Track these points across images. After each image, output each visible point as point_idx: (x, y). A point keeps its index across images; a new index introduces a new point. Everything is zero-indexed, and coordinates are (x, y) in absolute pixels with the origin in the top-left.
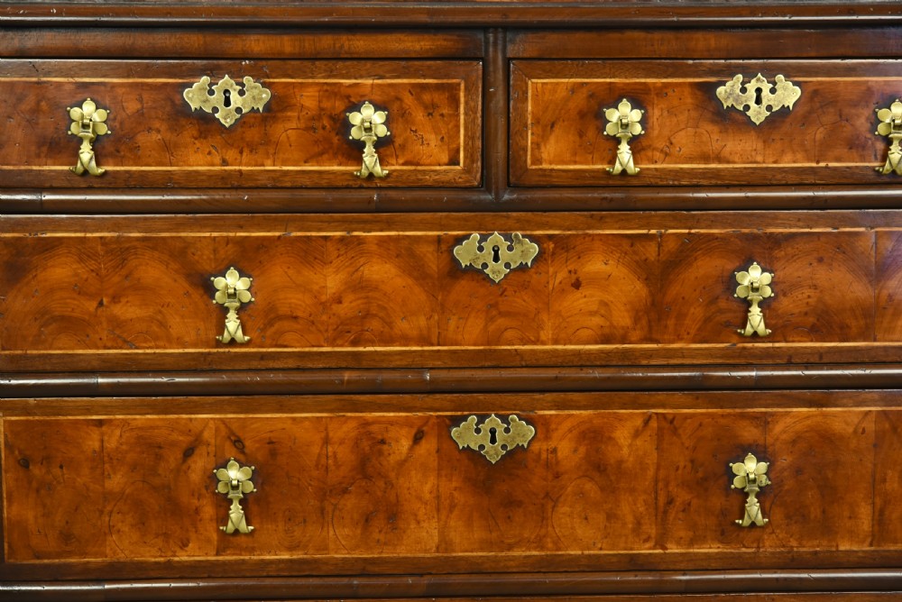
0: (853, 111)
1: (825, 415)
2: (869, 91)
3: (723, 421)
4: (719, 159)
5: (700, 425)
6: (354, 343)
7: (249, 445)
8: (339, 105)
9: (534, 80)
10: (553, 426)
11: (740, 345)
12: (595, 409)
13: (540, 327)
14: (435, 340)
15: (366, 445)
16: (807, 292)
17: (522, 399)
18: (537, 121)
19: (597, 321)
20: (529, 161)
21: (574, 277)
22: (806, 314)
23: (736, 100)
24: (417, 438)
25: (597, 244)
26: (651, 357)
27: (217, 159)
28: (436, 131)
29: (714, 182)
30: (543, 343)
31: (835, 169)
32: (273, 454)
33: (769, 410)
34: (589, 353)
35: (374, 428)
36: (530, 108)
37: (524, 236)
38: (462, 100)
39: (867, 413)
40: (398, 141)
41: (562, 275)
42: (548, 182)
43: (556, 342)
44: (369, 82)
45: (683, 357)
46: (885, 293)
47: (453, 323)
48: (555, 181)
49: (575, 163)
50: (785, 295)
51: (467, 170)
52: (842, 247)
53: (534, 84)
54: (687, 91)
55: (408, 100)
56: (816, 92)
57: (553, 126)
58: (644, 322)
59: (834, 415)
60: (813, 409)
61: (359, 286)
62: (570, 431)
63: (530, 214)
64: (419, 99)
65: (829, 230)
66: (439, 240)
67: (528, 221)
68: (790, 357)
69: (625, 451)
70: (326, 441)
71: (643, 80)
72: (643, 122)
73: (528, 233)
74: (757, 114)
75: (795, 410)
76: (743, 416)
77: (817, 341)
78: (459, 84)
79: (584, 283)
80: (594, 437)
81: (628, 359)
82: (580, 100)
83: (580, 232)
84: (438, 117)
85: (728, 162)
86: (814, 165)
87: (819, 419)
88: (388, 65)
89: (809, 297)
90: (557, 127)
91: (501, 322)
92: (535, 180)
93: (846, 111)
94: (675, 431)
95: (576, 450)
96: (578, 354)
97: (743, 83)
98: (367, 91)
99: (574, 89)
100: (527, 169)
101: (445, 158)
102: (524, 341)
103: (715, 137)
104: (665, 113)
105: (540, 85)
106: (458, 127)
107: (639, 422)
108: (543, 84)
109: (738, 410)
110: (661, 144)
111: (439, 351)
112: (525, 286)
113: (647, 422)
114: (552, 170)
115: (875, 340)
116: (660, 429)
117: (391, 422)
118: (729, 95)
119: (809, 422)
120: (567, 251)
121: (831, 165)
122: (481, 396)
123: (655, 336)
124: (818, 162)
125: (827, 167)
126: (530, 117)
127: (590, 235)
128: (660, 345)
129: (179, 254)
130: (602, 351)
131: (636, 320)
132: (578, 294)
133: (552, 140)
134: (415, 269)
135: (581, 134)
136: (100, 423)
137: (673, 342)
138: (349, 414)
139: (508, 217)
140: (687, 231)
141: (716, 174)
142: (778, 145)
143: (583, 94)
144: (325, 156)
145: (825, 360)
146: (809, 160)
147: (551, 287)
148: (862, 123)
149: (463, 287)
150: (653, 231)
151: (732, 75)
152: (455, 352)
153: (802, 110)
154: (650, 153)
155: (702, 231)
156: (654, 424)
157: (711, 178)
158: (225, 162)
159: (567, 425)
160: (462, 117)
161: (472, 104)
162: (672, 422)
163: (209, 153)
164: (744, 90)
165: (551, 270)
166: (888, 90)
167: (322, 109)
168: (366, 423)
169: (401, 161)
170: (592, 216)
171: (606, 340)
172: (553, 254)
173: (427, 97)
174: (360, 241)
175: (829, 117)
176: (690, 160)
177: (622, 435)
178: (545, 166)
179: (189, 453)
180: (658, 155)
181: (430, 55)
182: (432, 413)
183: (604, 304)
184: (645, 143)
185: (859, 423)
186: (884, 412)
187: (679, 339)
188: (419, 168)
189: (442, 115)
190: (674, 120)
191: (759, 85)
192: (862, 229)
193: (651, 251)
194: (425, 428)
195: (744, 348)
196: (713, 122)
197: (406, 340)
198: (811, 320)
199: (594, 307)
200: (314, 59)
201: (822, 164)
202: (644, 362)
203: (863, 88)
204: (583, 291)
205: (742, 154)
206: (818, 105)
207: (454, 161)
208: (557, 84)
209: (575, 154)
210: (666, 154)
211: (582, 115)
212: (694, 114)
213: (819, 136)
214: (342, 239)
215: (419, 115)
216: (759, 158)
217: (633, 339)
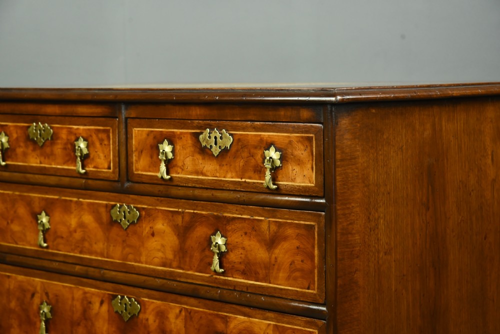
0: (255, 151)
1: (251, 322)
2: (261, 140)
3: (210, 317)
4: (203, 174)
5: (201, 317)
6: (81, 252)
7: (51, 296)
8: (73, 138)
9: (135, 129)
10: (147, 307)
11: (215, 276)
12: (162, 301)
13: (141, 255)
14: (105, 255)
15: (85, 302)
16: (241, 251)
17: (136, 290)
18: (136, 150)
19: (160, 254)
20: (134, 170)
21: (152, 230)
22: (240, 263)
23: (207, 142)
24: (102, 303)
25: (160, 214)
26: (180, 277)
27: (38, 161)
28: (103, 153)
29: (201, 186)
30: (142, 263)
31: (249, 183)
32: (57, 301)
33: (228, 314)
34: (158, 271)
35: (88, 295)
36: (134, 143)
37: (134, 207)
38: (111, 137)
39: (269, 325)
40: (92, 156)
41: (148, 229)
42: (141, 180)
43: (146, 263)
44: (81, 127)
45: (193, 279)
46: (273, 256)
47: (111, 248)
48: (144, 180)
49: (150, 171)
50: (231, 251)
51: (114, 172)
52: (254, 227)
53: (136, 131)
54: (189, 136)
55: (94, 137)
56: (239, 140)
57: (142, 152)
58: (177, 258)
59: (255, 323)
60: (246, 318)
61: (82, 225)
62: (153, 310)
63: (136, 196)
64: (97, 136)
65: (249, 217)
66: (106, 206)
67: (136, 200)
68: (235, 286)
69: (173, 326)
70: (73, 299)
71: (172, 130)
72: (173, 151)
73: (136, 206)
74: (216, 151)
75: (238, 316)
76: (218, 316)
77: (245, 279)
78: (109, 130)
79: (155, 233)
80: (161, 315)
81: (172, 277)
82: (150, 140)
83: (154, 208)
84: (104, 146)
85: (206, 176)
86: (240, 180)
87: (248, 324)
88: (88, 120)
89: (241, 254)
90: (143, 152)
91: (127, 250)
92: (136, 179)
93: (252, 150)
94: (191, 318)
95: (155, 321)
96: (154, 270)
97: (209, 133)
98: (81, 132)
99: (149, 134)
100: (134, 174)
101: (106, 166)
102: (136, 262)
103: (200, 161)
104: (181, 148)
105: (137, 131)
106: (110, 150)
107: (177, 311)
108: (138, 131)
109: (216, 312)
110: (180, 164)
111: (107, 261)
112: (135, 233)
113: (180, 311)
114: (142, 174)
115: (270, 283)
116: (186, 316)
117: (93, 294)
118: (204, 139)
119: (244, 325)
120: (149, 217)
121: (247, 180)
122: (122, 287)
123: (182, 266)
124: (241, 179)
125: (245, 182)
126: (134, 147)
127: (157, 209)
128: (184, 271)
129: (29, 203)
130: (162, 271)
131: (175, 256)
132: (153, 239)
133: (142, 160)
134: (98, 219)
135: (152, 157)
136: (9, 277)
137: (188, 270)
138: (80, 287)
139: (129, 197)
140: (192, 211)
141: (201, 181)
142: (225, 168)
143: (151, 137)
144: (70, 162)
145: (249, 291)
146: (238, 178)
147: (144, 234)
148: (259, 158)
149: (115, 230)
150: (180, 210)
151: (205, 129)
152: (112, 262)
153: (234, 149)
154: (176, 168)
155: (199, 212)
156: (183, 313)
157: (200, 184)
158: (41, 163)
159: (152, 307)
160: (111, 146)
161: (114, 139)
162: (190, 313)
163: (36, 158)
164: (210, 137)
165: (144, 225)
166: (269, 140)
167: (68, 140)
168: (85, 293)
169: (93, 166)
170: (158, 200)
171: (164, 266)
172: (145, 217)
173: (100, 135)
174: (81, 204)
175: (245, 154)
176: (191, 173)
177: (172, 316)
178: (140, 172)
179: (33, 295)
180: (179, 170)
181: (100, 115)
182: (106, 292)
183: (163, 246)
184: (174, 163)
185: (266, 330)
186: (276, 325)
187: (191, 269)
188: (99, 170)
189: (105, 145)
190: (185, 152)
191: (215, 135)
192: (263, 218)
193: (179, 220)
194: (104, 299)
195: (216, 278)
196: (199, 153)
197: (96, 254)
198: (242, 267)
199: (159, 247)
200: (65, 116)
201: (243, 180)
202: (178, 279)
203: (259, 138)
204: (156, 238)
205: (211, 171)
206: (240, 147)
207: (109, 168)
208: (143, 131)
209: (150, 167)
210: (183, 170)
211: (152, 147)
212: (192, 149)
213: (241, 164)
214: (76, 202)
215: (98, 144)
216: (218, 175)
217: (174, 266)
